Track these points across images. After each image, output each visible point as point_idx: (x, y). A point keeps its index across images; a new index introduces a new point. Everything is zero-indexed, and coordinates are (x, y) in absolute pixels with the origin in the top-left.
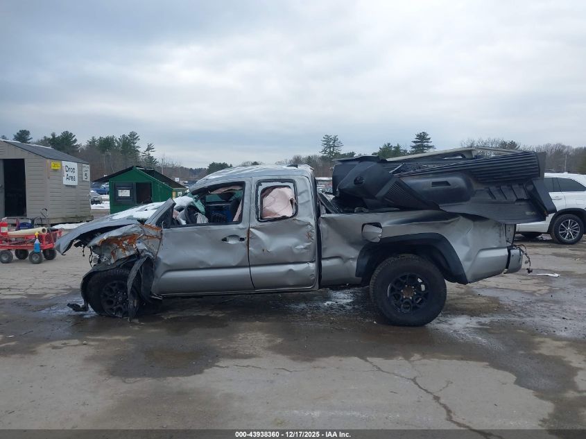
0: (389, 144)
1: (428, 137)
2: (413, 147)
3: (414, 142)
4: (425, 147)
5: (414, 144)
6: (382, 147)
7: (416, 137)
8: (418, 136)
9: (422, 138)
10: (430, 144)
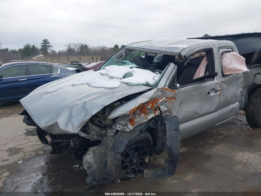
0: (28, 44)
1: (48, 41)
2: (42, 46)
3: (42, 44)
4: (47, 46)
5: (42, 45)
6: (25, 46)
7: (42, 41)
8: (43, 41)
9: (45, 42)
10: (50, 45)
